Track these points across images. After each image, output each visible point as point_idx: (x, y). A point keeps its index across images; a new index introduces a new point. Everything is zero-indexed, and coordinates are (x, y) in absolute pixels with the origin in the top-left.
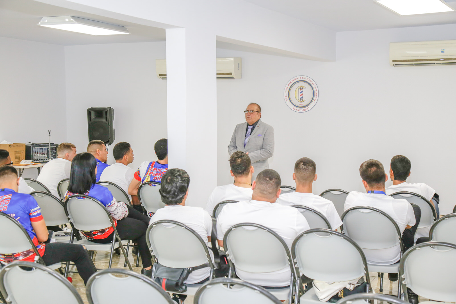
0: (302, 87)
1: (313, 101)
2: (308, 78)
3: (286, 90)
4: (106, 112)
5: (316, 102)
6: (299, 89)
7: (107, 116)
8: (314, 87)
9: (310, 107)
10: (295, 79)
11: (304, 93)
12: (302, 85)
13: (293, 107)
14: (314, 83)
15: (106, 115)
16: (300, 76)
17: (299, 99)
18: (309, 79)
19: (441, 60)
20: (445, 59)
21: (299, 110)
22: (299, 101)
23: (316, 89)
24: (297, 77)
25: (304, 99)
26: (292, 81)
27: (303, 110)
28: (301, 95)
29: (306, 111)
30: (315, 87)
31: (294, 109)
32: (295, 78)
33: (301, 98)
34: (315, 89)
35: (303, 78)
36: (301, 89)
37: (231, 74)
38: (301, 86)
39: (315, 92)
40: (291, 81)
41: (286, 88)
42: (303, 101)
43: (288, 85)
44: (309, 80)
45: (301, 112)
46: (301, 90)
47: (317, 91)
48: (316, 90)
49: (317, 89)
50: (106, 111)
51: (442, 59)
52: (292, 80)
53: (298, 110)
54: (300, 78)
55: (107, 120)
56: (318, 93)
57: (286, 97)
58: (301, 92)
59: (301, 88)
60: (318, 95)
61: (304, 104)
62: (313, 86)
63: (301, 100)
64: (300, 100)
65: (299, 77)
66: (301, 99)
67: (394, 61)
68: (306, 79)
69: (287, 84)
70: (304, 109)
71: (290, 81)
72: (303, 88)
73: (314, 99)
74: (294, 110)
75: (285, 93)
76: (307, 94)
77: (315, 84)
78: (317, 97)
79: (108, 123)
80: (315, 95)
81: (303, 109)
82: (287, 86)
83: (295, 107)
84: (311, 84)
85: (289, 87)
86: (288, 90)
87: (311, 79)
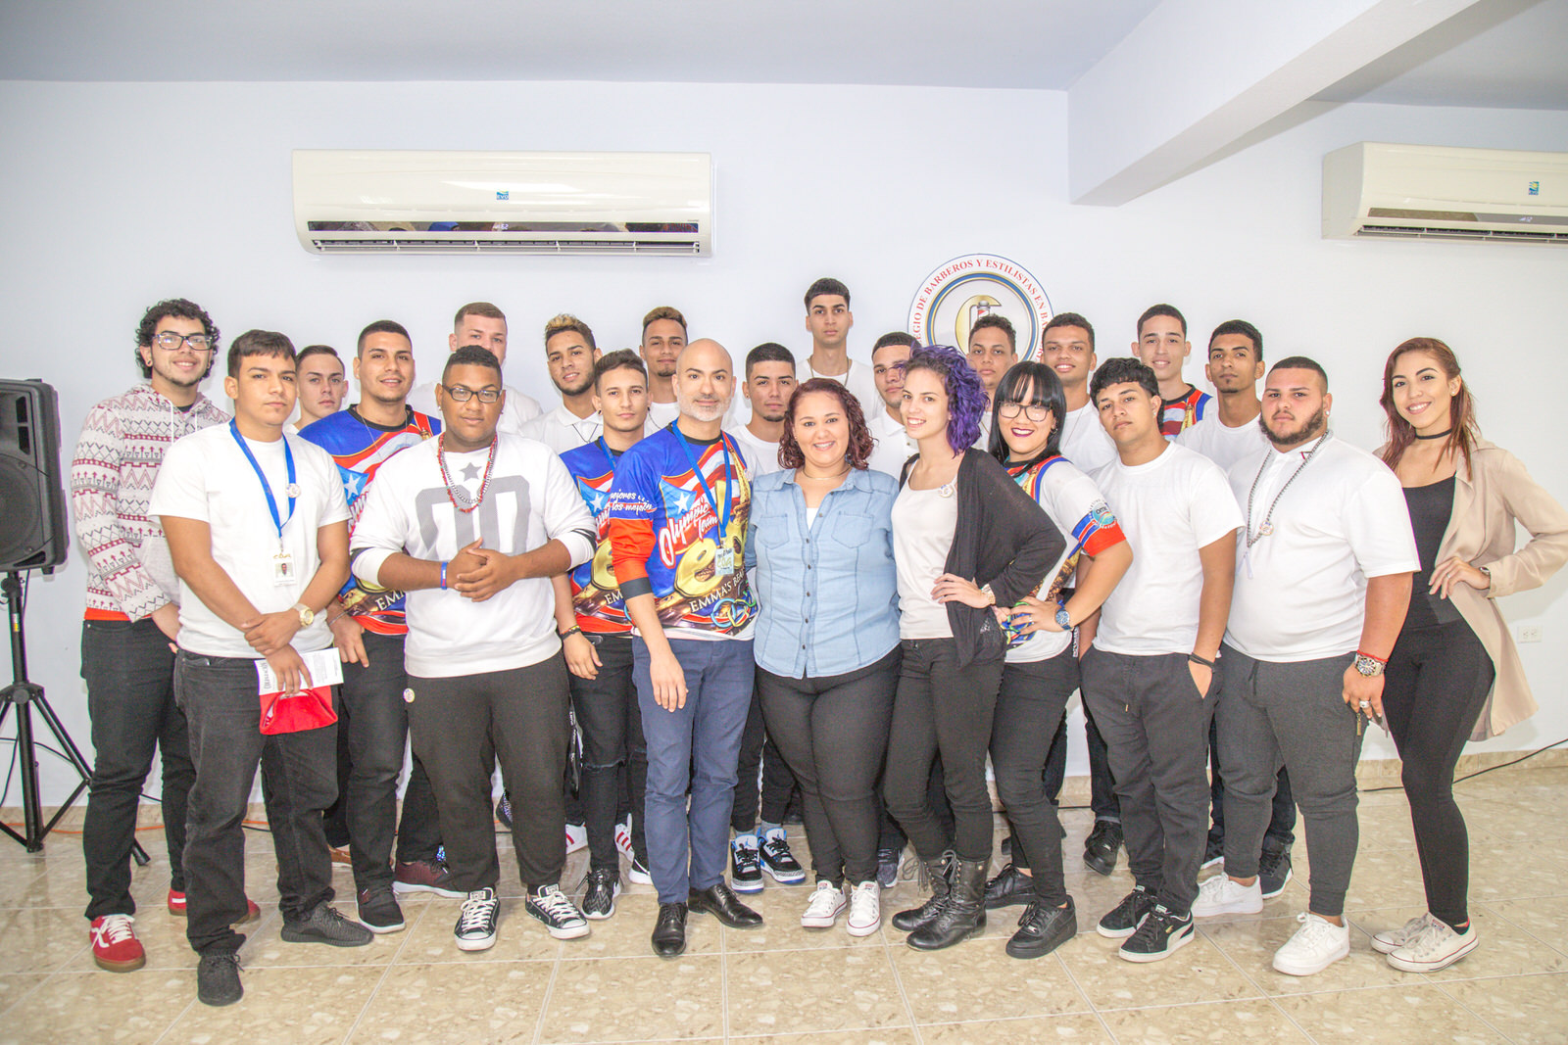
0: (984, 302)
2: (1011, 265)
3: (919, 311)
4: (21, 403)
6: (975, 310)
7: (29, 424)
8: (1034, 302)
10: (956, 268)
12: (983, 294)
14: (1035, 285)
15: (22, 417)
16: (979, 258)
18: (1016, 268)
19: (1523, 219)
20: (1537, 220)
23: (1043, 311)
24: (966, 260)
26: (943, 275)
30: (1040, 302)
32: (957, 262)
34: (1039, 311)
35: (991, 264)
36: (983, 308)
38: (983, 298)
39: (1040, 321)
40: (937, 274)
41: (917, 301)
43: (928, 291)
44: (1013, 272)
46: (980, 312)
48: (1043, 315)
49: (1046, 310)
50: (23, 395)
51: (1527, 216)
52: (944, 269)
54: (975, 264)
55: (24, 444)
59: (979, 306)
62: (1030, 297)
67: (1372, 213)
68: (1004, 268)
69: (924, 287)
71: (934, 276)
72: (988, 306)
77: (1039, 292)
79: (33, 462)
82: (922, 294)
84: (1023, 288)
85: (930, 299)
86: (925, 313)
87: (1021, 271)
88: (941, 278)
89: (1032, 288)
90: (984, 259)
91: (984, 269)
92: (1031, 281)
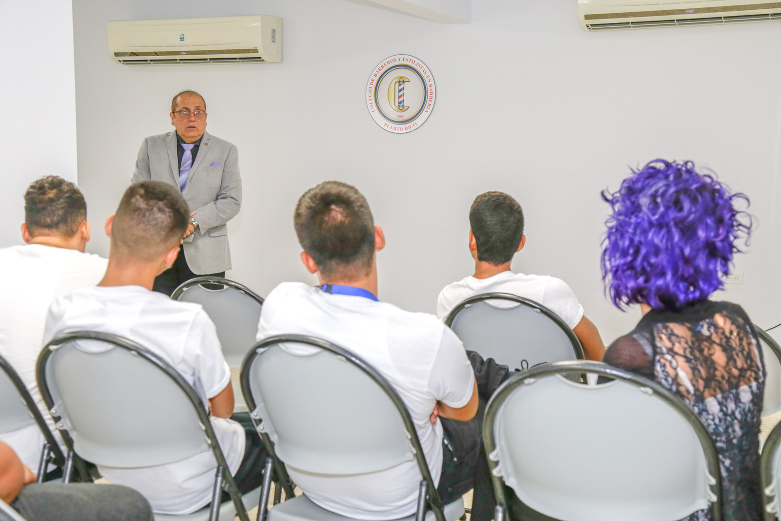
0: (401, 80)
1: (425, 110)
2: (415, 59)
3: (371, 86)
5: (430, 111)
6: (397, 84)
8: (425, 78)
9: (419, 121)
10: (388, 63)
11: (406, 91)
12: (401, 75)
13: (385, 121)
14: (427, 70)
16: (400, 56)
17: (397, 104)
18: (417, 61)
19: (688, 11)
20: (697, 11)
21: (397, 129)
22: (396, 109)
23: (430, 83)
24: (393, 58)
25: (406, 104)
26: (383, 67)
27: (404, 129)
28: (400, 97)
29: (411, 130)
30: (429, 78)
31: (386, 126)
32: (389, 59)
33: (400, 103)
34: (428, 84)
35: (405, 59)
36: (401, 83)
37: (256, 51)
38: (401, 78)
39: (429, 89)
40: (380, 66)
41: (370, 81)
42: (405, 108)
43: (375, 75)
44: (416, 63)
45: (399, 132)
46: (400, 85)
47: (433, 88)
48: (431, 85)
49: (432, 82)
51: (689, 9)
52: (382, 63)
53: (395, 129)
54: (398, 60)
56: (434, 91)
57: (370, 102)
58: (400, 91)
59: (399, 82)
60: (434, 96)
61: (407, 115)
62: (424, 76)
63: (401, 108)
64: (399, 106)
65: (397, 57)
66: (401, 105)
67: (587, 17)
68: (411, 61)
69: (373, 74)
70: (407, 125)
71: (378, 67)
72: (403, 82)
73: (427, 104)
74: (385, 128)
75: (367, 93)
76: (413, 94)
77: (429, 73)
78: (433, 100)
80: (429, 97)
81: (403, 126)
82: (373, 77)
83: (388, 123)
84: (421, 71)
85: (376, 79)
86: (374, 87)
87: (420, 62)
88: (381, 68)
89: (425, 72)
90: (402, 57)
91: (402, 62)
92: (425, 67)
